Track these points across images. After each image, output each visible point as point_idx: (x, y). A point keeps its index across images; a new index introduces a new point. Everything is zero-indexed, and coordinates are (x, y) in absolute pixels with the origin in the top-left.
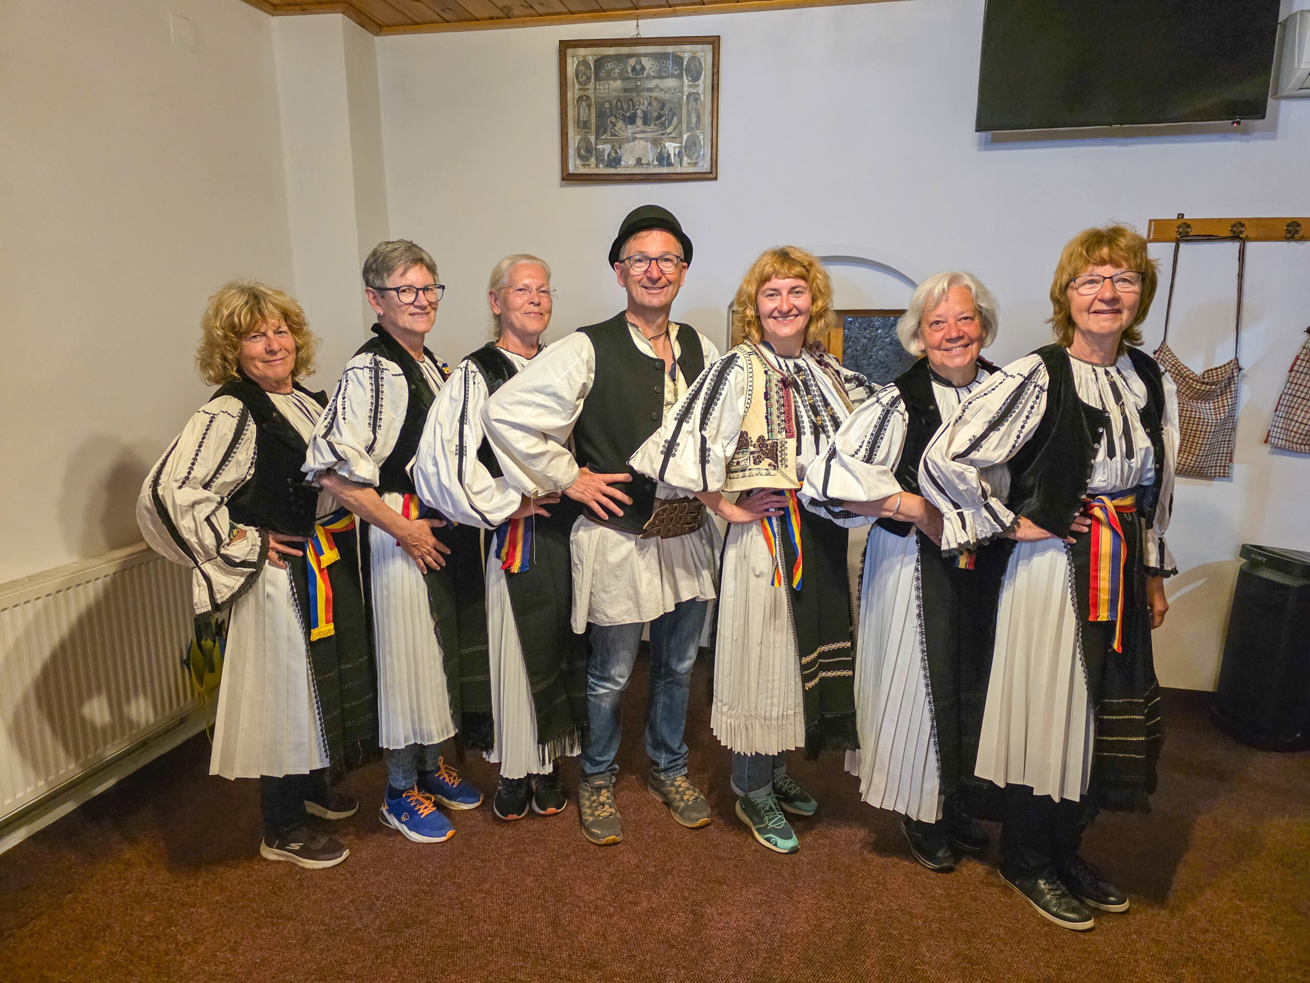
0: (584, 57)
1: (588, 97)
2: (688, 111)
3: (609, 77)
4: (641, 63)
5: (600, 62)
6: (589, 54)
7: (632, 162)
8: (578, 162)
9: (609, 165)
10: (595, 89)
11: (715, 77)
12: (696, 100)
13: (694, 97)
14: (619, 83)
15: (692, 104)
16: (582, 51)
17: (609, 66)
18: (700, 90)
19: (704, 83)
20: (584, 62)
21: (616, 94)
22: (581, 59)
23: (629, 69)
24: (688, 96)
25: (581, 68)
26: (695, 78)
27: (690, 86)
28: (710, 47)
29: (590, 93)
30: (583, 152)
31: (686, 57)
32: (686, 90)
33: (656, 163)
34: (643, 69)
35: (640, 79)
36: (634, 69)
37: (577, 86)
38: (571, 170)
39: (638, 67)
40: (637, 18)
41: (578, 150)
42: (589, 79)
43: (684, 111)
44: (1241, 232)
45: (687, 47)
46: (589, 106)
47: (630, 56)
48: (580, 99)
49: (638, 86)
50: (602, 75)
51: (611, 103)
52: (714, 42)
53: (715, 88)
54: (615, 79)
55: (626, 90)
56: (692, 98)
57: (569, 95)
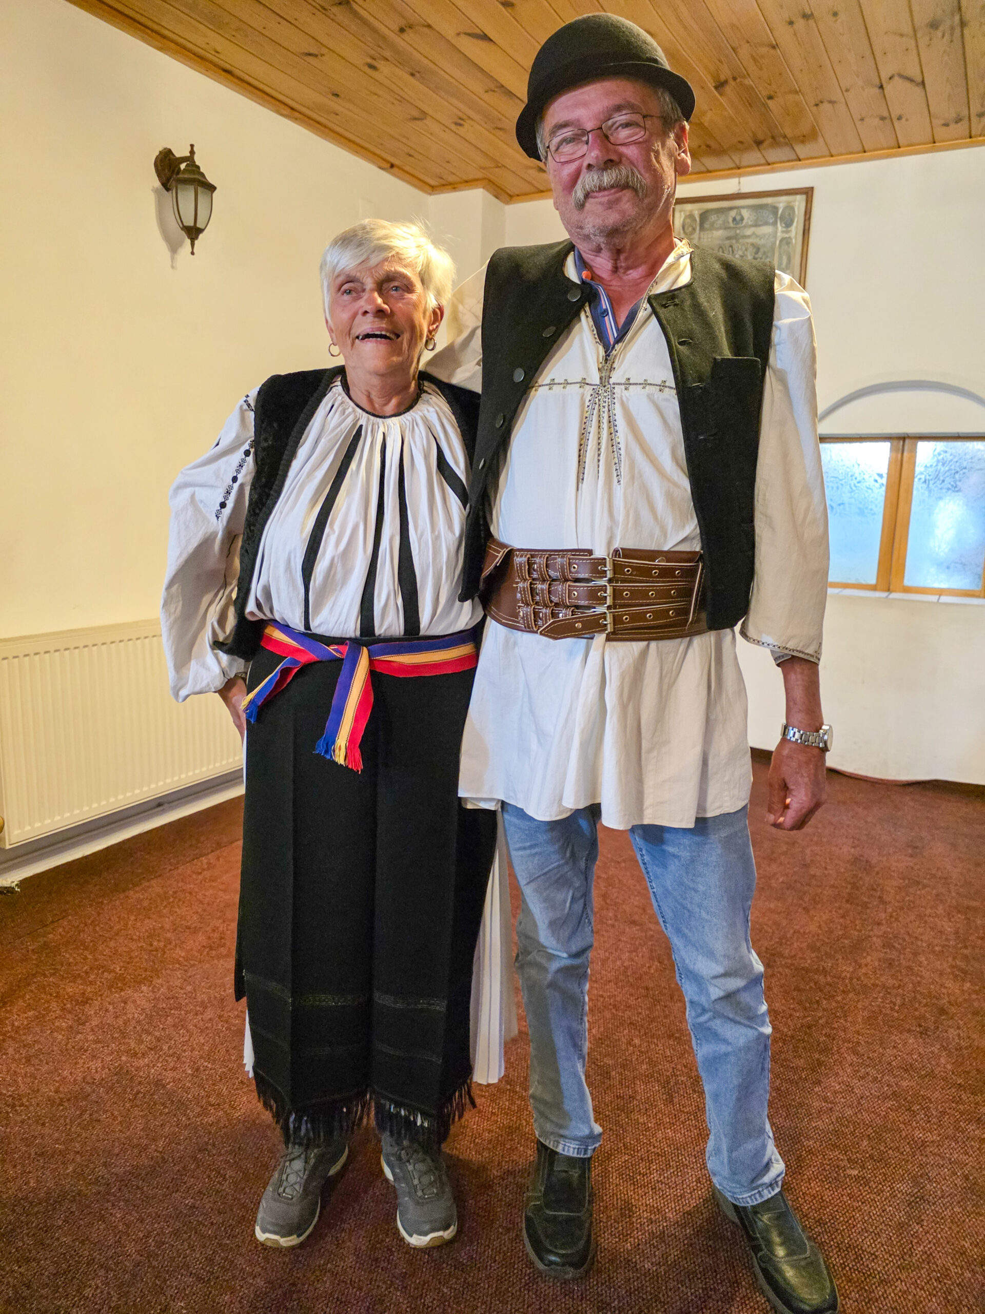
0: (691, 211)
2: (780, 254)
3: (712, 228)
4: (740, 214)
5: (704, 216)
6: (696, 209)
10: (699, 238)
11: (807, 223)
12: (788, 243)
13: (786, 241)
14: (719, 233)
15: (785, 247)
16: (689, 207)
17: (713, 218)
18: (793, 234)
19: (797, 227)
20: (691, 216)
21: (718, 242)
22: (688, 213)
23: (730, 220)
24: (781, 241)
25: (688, 221)
26: (788, 225)
27: (783, 232)
28: (804, 197)
31: (781, 207)
32: (780, 235)
34: (742, 219)
35: (739, 228)
36: (734, 219)
39: (738, 218)
40: (740, 176)
43: (777, 254)
45: (784, 199)
47: (731, 209)
49: (737, 235)
50: (707, 225)
52: (808, 192)
53: (806, 232)
54: (717, 229)
55: (729, 238)
56: (784, 242)
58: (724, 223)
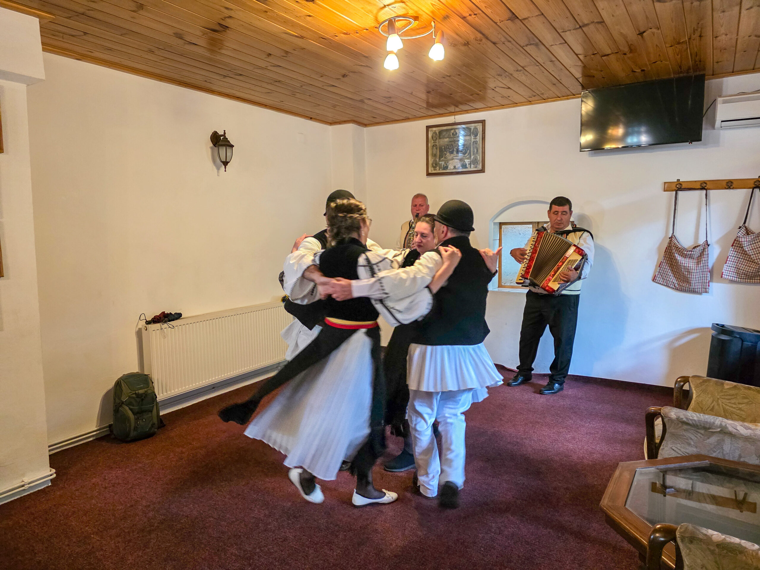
0: (435, 131)
1: (436, 145)
2: (473, 148)
3: (444, 138)
5: (441, 132)
6: (437, 130)
7: (452, 167)
8: (432, 169)
9: (444, 169)
10: (439, 142)
11: (484, 135)
12: (476, 143)
13: (475, 142)
14: (447, 139)
15: (475, 145)
16: (434, 129)
17: (444, 133)
18: (478, 140)
19: (479, 137)
20: (435, 133)
21: (447, 143)
23: (451, 134)
24: (473, 142)
25: (434, 135)
26: (476, 135)
27: (474, 139)
28: (481, 124)
29: (437, 144)
30: (434, 165)
31: (472, 128)
32: (473, 140)
33: (461, 167)
34: (457, 133)
35: (455, 137)
36: (453, 134)
37: (432, 141)
38: (430, 172)
39: (454, 133)
40: (455, 115)
41: (432, 164)
42: (437, 139)
43: (472, 148)
44: (705, 186)
45: (473, 125)
46: (437, 148)
47: (452, 129)
48: (433, 146)
49: (455, 140)
50: (441, 137)
51: (444, 146)
52: (483, 122)
53: (483, 138)
54: (446, 138)
55: (450, 142)
56: (474, 143)
57: (430, 145)
58: (449, 135)
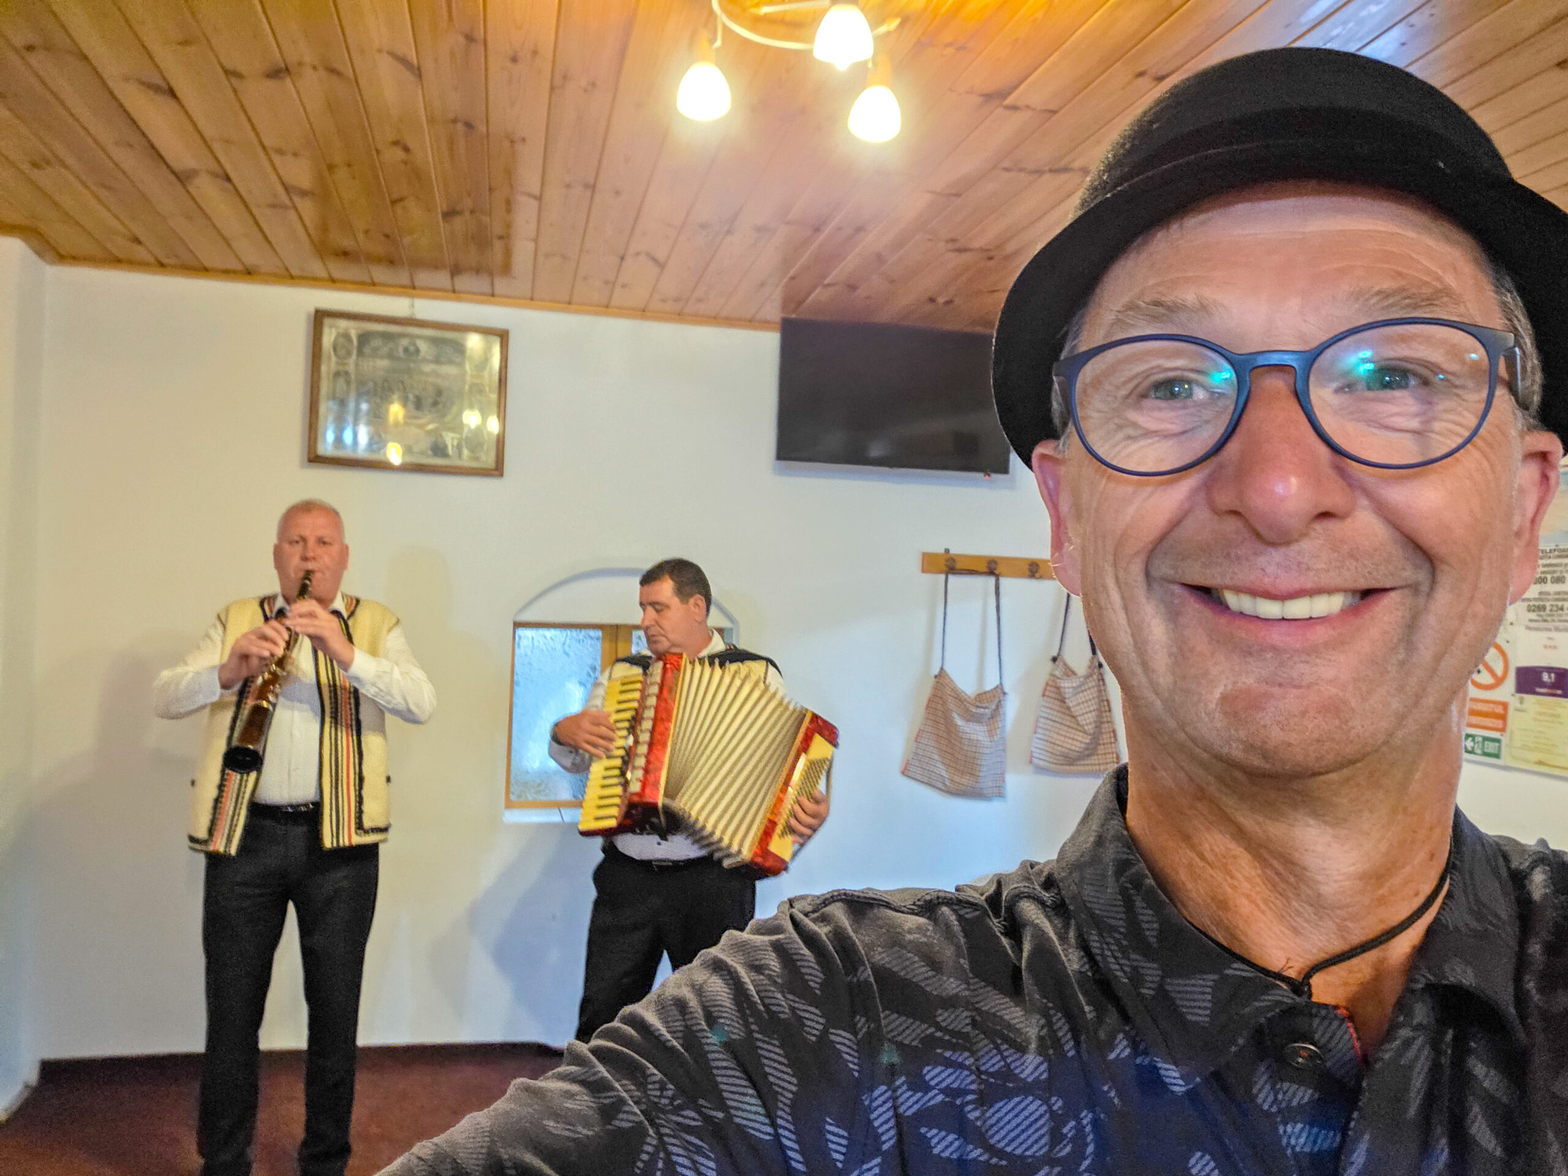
1: (347, 373)
2: (471, 402)
3: (375, 355)
4: (415, 345)
6: (353, 329)
9: (370, 450)
11: (503, 371)
12: (480, 391)
13: (478, 388)
14: (383, 363)
15: (476, 395)
16: (343, 324)
17: (376, 343)
18: (485, 382)
19: (489, 375)
21: (382, 372)
22: (341, 331)
23: (401, 350)
24: (471, 388)
25: (341, 340)
27: (473, 376)
28: (498, 339)
29: (351, 368)
32: (470, 381)
33: (430, 452)
34: (418, 351)
36: (406, 350)
37: (334, 359)
38: (321, 451)
39: (412, 348)
40: (412, 296)
42: (349, 353)
44: (995, 569)
46: (348, 383)
47: (404, 335)
48: (337, 374)
50: (367, 350)
51: (375, 384)
52: (502, 334)
53: (503, 382)
54: (382, 358)
55: (394, 371)
56: (475, 389)
57: (324, 368)
58: (391, 350)
